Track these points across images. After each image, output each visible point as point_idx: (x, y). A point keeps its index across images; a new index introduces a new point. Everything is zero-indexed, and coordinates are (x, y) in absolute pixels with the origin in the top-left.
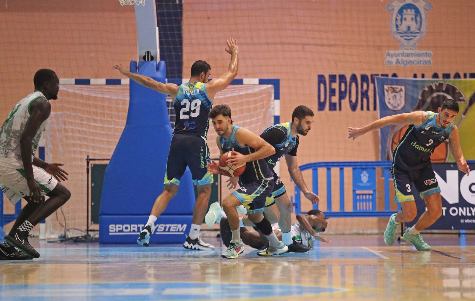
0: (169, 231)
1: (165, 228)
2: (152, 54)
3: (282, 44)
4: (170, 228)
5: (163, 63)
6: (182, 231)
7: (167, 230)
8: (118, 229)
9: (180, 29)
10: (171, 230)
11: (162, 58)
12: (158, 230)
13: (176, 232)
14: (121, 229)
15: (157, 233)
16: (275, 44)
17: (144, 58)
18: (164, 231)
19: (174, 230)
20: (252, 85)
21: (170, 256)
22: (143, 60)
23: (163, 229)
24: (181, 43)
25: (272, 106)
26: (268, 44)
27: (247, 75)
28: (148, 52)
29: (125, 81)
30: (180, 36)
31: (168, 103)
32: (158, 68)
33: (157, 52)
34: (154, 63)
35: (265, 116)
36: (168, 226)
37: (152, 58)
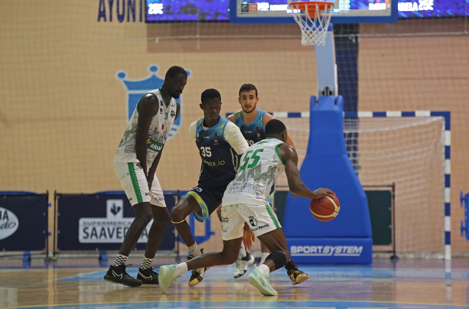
0: (346, 252)
1: (343, 250)
2: (331, 89)
3: (453, 78)
4: (347, 250)
5: (341, 97)
6: (358, 253)
7: (344, 251)
8: (299, 251)
9: (355, 66)
10: (348, 251)
11: (340, 93)
12: (336, 252)
13: (352, 253)
14: (301, 251)
15: (335, 255)
16: (446, 78)
17: (323, 93)
18: (342, 252)
19: (351, 252)
20: (423, 118)
21: (347, 276)
22: (322, 95)
23: (340, 251)
24: (356, 78)
25: (443, 137)
26: (439, 78)
27: (419, 108)
28: (327, 88)
29: (306, 114)
30: (356, 72)
31: (345, 134)
32: (336, 102)
33: (335, 88)
34: (332, 98)
35: (436, 145)
36: (345, 248)
37: (331, 93)
